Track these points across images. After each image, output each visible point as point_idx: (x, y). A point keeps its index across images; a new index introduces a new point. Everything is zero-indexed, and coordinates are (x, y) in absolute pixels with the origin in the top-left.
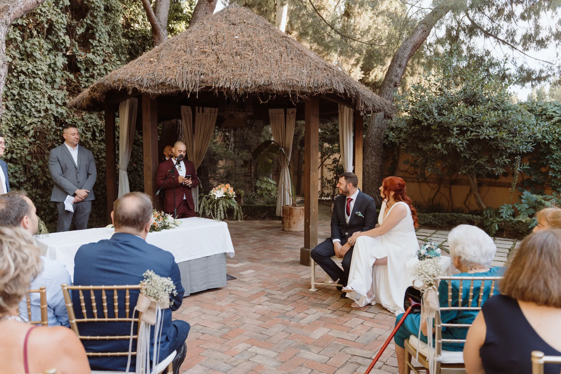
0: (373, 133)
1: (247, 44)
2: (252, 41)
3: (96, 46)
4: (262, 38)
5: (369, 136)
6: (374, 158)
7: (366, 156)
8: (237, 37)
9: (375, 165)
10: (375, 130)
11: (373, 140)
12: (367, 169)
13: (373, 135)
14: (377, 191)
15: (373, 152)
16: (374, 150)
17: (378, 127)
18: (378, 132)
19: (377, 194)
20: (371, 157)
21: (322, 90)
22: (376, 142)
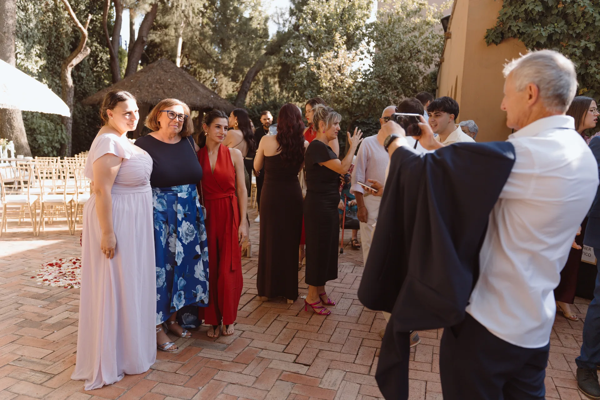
1: (174, 84)
2: (176, 82)
3: (83, 68)
4: (180, 80)
8: (169, 80)
21: (205, 107)
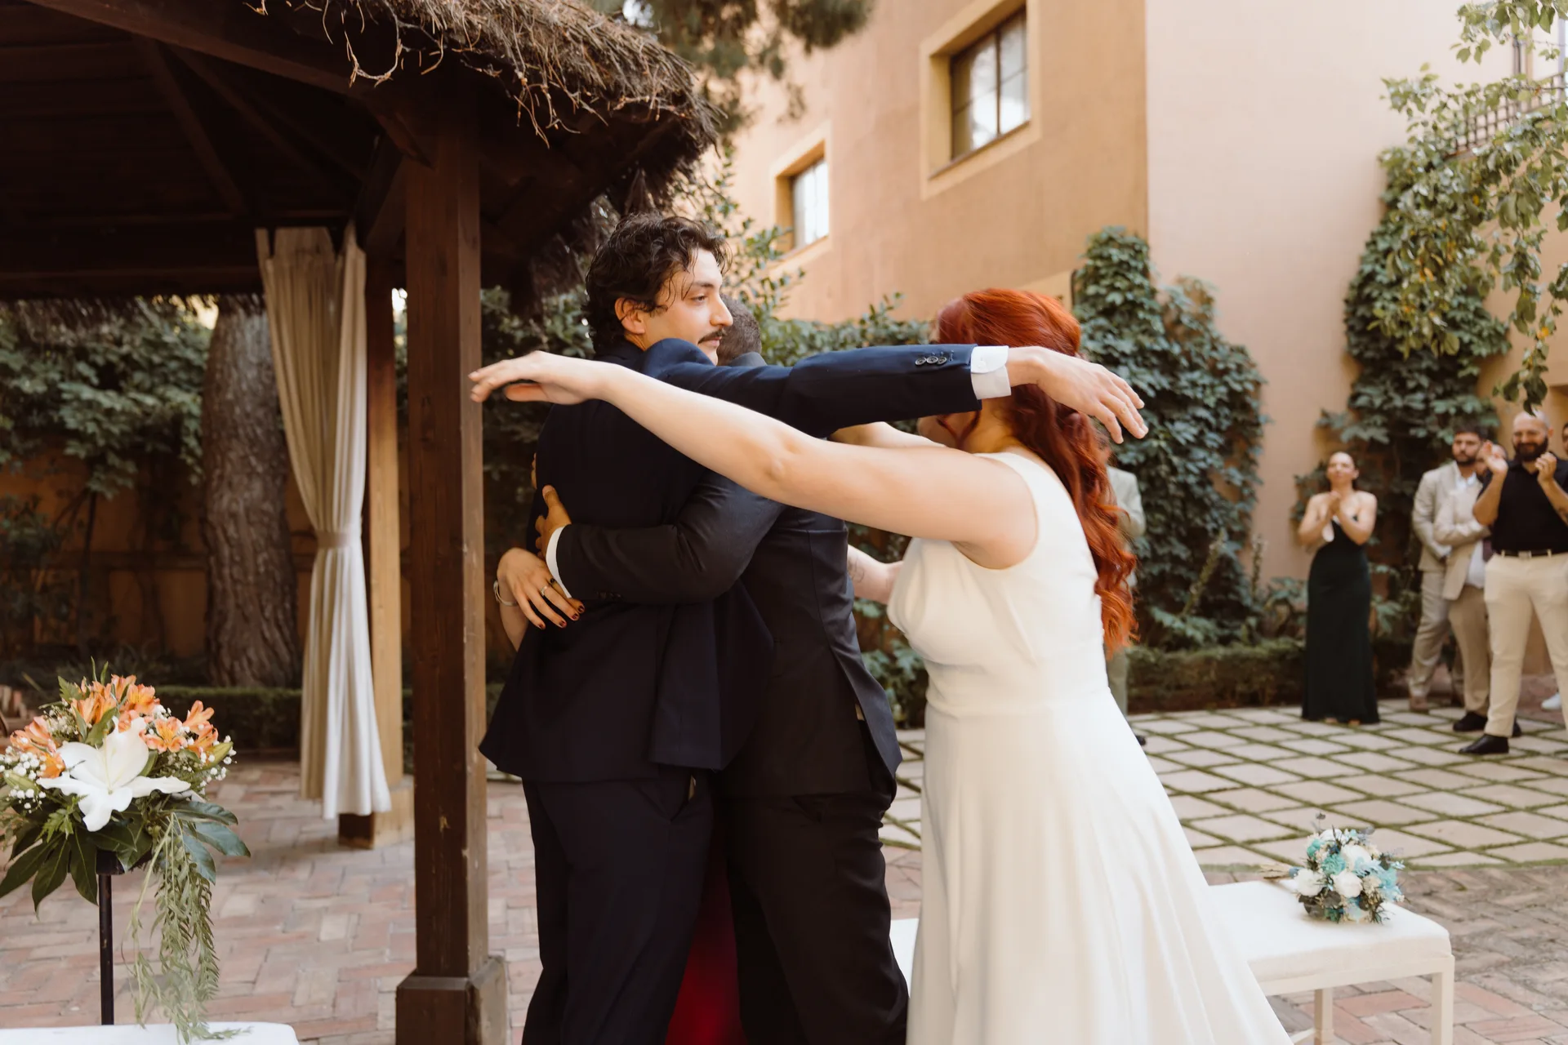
0: (244, 387)
5: (230, 396)
6: (257, 487)
7: (221, 477)
9: (264, 513)
10: (251, 374)
11: (248, 415)
12: (231, 530)
13: (244, 394)
14: (281, 617)
15: (253, 460)
16: (256, 455)
17: (260, 365)
18: (262, 383)
19: (279, 628)
20: (245, 481)
22: (260, 423)
